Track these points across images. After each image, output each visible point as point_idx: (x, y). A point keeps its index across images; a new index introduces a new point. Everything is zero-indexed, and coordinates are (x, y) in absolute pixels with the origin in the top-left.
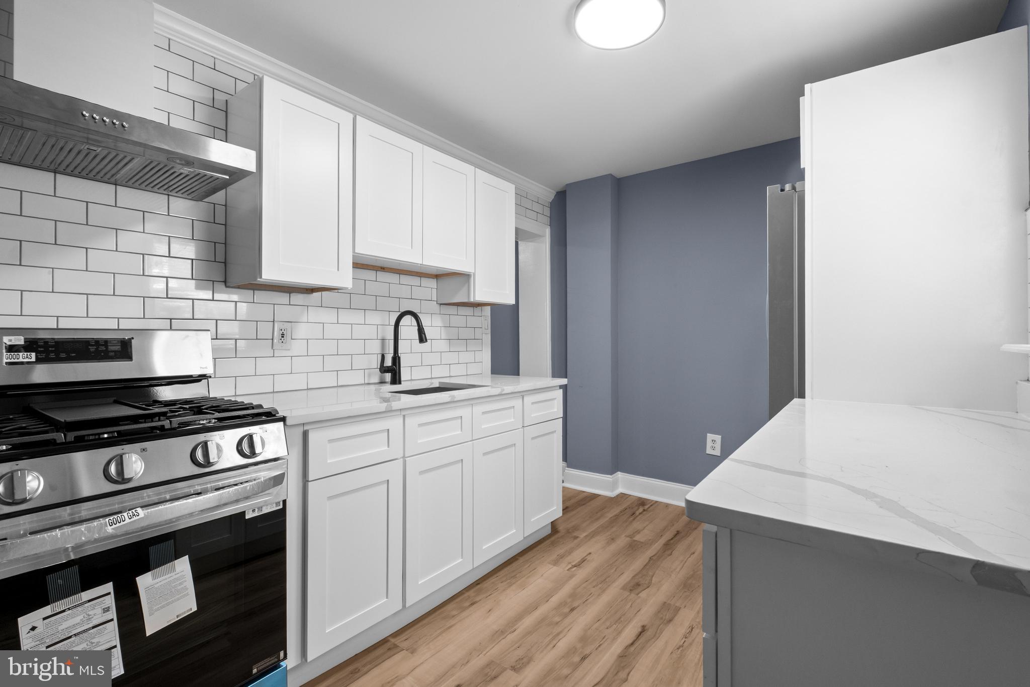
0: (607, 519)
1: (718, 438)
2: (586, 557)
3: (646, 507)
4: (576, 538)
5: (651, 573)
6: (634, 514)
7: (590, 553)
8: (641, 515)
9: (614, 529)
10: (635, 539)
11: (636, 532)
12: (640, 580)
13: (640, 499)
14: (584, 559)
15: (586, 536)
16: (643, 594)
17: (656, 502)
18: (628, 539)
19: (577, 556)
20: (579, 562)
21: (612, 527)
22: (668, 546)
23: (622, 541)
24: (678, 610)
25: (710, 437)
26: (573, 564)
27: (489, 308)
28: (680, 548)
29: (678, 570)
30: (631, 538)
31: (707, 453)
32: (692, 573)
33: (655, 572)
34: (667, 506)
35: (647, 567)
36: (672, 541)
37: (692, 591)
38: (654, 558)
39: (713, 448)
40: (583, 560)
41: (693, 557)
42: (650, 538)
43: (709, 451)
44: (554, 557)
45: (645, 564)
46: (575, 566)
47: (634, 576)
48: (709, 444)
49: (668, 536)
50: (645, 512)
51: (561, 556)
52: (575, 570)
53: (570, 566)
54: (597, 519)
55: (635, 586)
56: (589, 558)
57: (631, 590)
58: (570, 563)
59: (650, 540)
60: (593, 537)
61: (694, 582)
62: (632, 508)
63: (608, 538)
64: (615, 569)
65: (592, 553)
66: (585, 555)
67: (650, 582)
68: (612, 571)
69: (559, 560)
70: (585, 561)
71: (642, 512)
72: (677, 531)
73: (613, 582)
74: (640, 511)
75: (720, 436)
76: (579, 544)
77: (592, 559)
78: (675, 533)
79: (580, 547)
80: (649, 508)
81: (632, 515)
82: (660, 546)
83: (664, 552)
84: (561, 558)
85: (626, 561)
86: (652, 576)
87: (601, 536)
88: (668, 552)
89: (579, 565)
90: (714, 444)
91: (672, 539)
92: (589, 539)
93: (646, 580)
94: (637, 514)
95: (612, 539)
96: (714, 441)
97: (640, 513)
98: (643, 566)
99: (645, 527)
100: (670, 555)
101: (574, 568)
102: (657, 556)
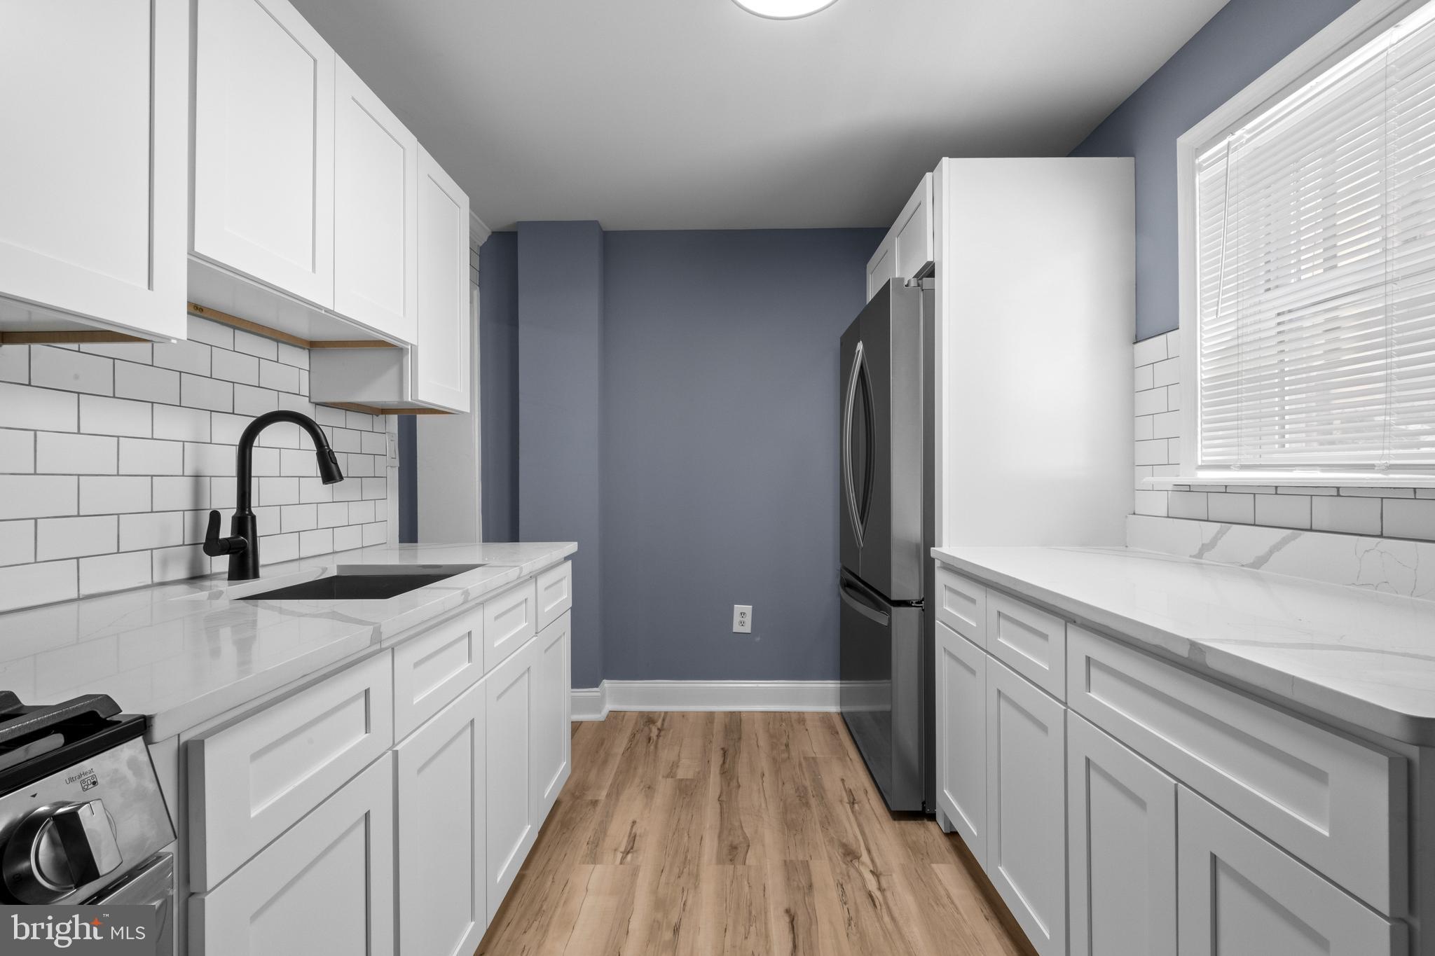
0: (619, 757)
1: (748, 609)
2: (634, 831)
3: (659, 724)
4: (595, 803)
5: (737, 824)
6: (650, 739)
7: (634, 822)
8: (661, 738)
9: (640, 771)
10: (678, 777)
11: (673, 766)
12: (730, 838)
13: (641, 714)
14: (632, 835)
15: (608, 795)
16: (751, 860)
17: (666, 713)
18: (670, 780)
19: (618, 832)
20: (628, 842)
21: (635, 769)
22: (727, 773)
23: (664, 788)
24: (806, 865)
25: (738, 608)
26: (622, 849)
27: (394, 419)
28: (742, 771)
29: (763, 805)
30: (672, 777)
31: (734, 631)
32: (782, 804)
33: (740, 819)
34: (684, 715)
35: (726, 815)
36: (727, 766)
37: (802, 830)
38: (724, 798)
39: (742, 624)
40: (633, 838)
41: (767, 778)
42: (697, 770)
43: (737, 628)
44: (584, 849)
45: (719, 811)
46: (627, 853)
47: (719, 837)
48: (737, 618)
49: (716, 760)
50: (662, 733)
51: (593, 843)
52: (632, 860)
53: (619, 856)
54: (605, 762)
55: (733, 852)
56: (638, 830)
57: (731, 860)
58: (616, 850)
59: (699, 773)
60: (618, 794)
61: (794, 817)
62: (642, 731)
63: (641, 788)
64: (686, 834)
65: (638, 821)
66: (630, 827)
67: (745, 838)
68: (686, 838)
69: (596, 852)
70: (637, 838)
71: (659, 733)
72: (723, 749)
73: (699, 857)
74: (655, 732)
75: (751, 607)
76: (608, 812)
77: (645, 829)
78: (722, 752)
79: (612, 816)
80: (663, 724)
81: (649, 742)
82: (718, 778)
83: (729, 785)
84: (596, 846)
85: (692, 816)
86: (742, 827)
87: (629, 788)
88: (734, 784)
89: (632, 848)
90: (742, 618)
91: (724, 763)
92: (617, 799)
93: (739, 836)
94: (655, 738)
95: (649, 788)
96: (743, 614)
97: (658, 736)
98: (718, 816)
99: (679, 755)
100: (739, 786)
101: (629, 856)
102: (724, 793)
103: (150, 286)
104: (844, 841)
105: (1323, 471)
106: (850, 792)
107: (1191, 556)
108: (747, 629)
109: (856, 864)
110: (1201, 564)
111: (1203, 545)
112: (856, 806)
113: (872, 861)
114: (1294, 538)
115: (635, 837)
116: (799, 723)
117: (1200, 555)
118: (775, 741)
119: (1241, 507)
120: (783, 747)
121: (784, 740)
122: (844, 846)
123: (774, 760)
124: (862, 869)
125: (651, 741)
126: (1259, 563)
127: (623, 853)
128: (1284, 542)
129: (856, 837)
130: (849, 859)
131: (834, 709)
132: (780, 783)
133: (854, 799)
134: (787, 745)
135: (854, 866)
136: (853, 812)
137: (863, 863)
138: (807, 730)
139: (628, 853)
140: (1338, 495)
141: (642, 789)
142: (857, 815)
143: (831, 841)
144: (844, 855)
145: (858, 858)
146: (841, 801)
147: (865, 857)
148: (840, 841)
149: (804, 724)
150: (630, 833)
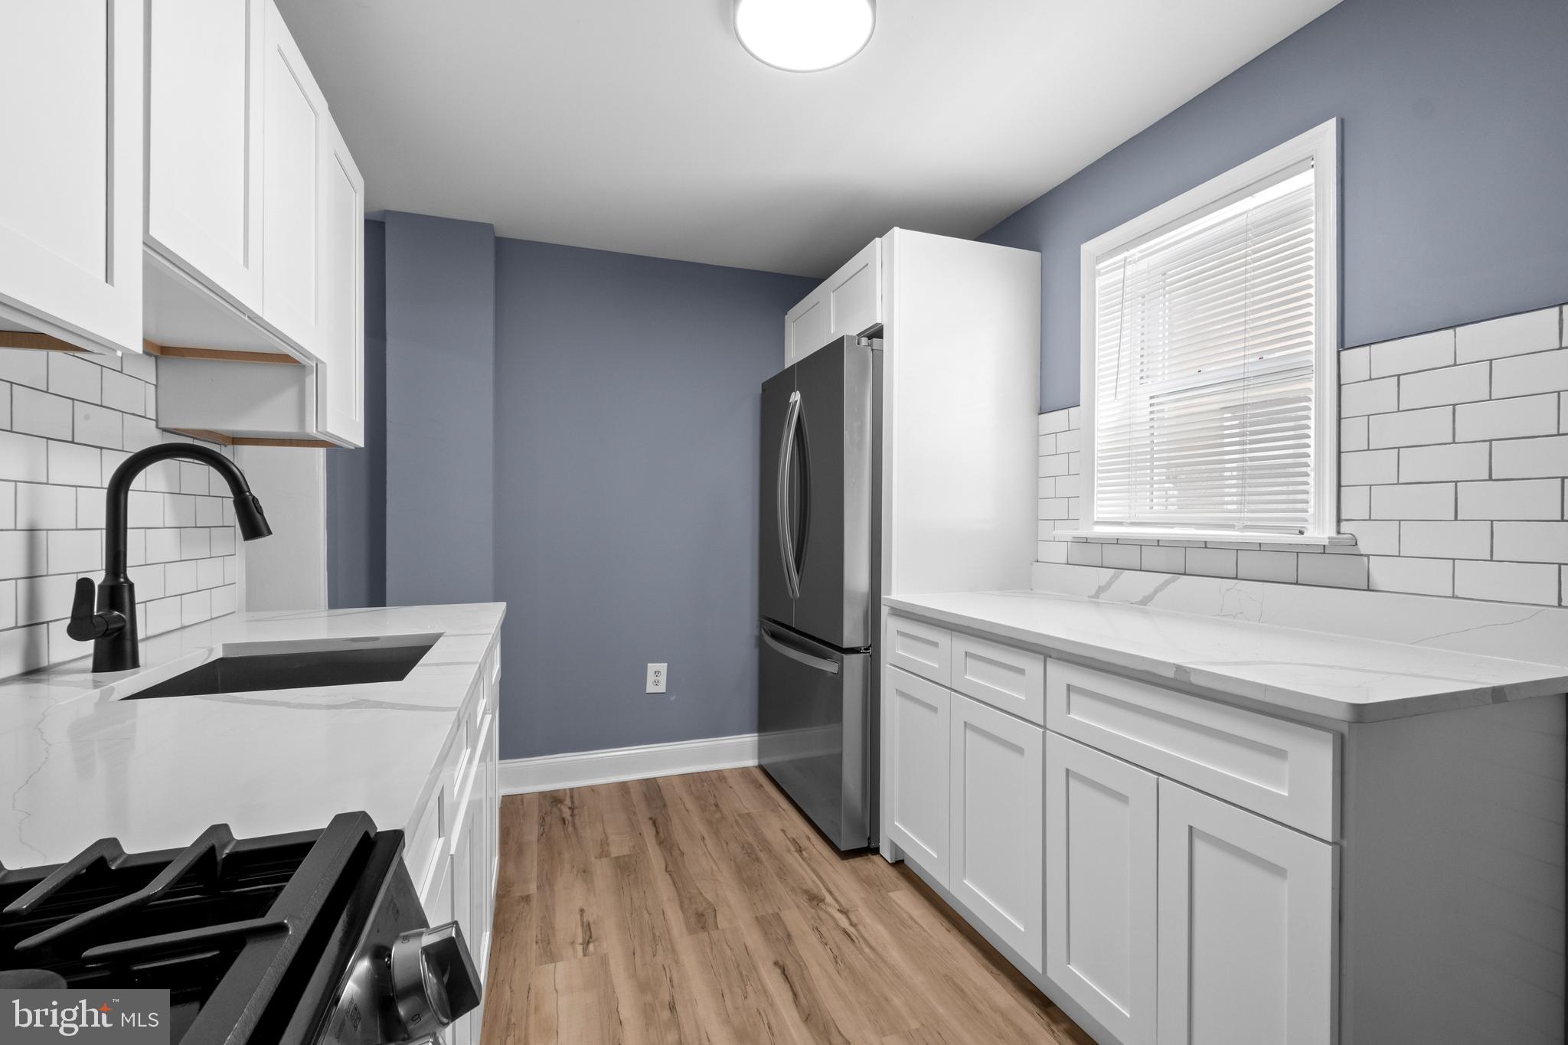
0: (535, 846)
1: (663, 667)
2: (585, 920)
3: (568, 802)
4: (527, 899)
5: (695, 891)
6: (564, 820)
7: (582, 911)
8: (577, 817)
9: (566, 856)
10: (613, 855)
11: (602, 845)
12: (694, 906)
13: (543, 795)
14: (586, 924)
15: (539, 888)
16: (722, 923)
17: (571, 790)
18: (605, 860)
19: (567, 924)
20: (584, 932)
21: (560, 854)
22: (666, 843)
23: (602, 870)
24: (778, 917)
25: (652, 667)
26: (580, 940)
28: (679, 835)
29: (715, 868)
30: (606, 857)
31: (647, 692)
32: (732, 863)
33: (696, 886)
34: (593, 789)
35: (680, 885)
36: (661, 835)
37: (761, 885)
38: (671, 868)
39: (656, 683)
40: (587, 927)
41: (708, 841)
42: (631, 844)
43: (650, 688)
44: (534, 950)
45: (670, 882)
46: (586, 943)
47: (682, 907)
48: (650, 677)
49: (648, 831)
50: (576, 812)
51: (543, 941)
52: (595, 949)
53: (580, 948)
54: (520, 853)
55: (701, 920)
56: (589, 917)
57: (703, 928)
58: (573, 943)
59: (634, 847)
60: (551, 885)
61: (749, 874)
62: (551, 813)
63: (575, 872)
64: (645, 912)
65: (585, 908)
66: (579, 916)
67: (709, 903)
68: (646, 916)
69: (550, 949)
70: (592, 926)
71: (573, 812)
72: (651, 819)
73: (668, 932)
74: (567, 813)
75: (666, 664)
76: (547, 906)
77: (598, 916)
78: (651, 822)
79: (554, 909)
80: (572, 802)
81: (564, 823)
82: (657, 849)
83: (671, 853)
84: (549, 943)
85: (645, 892)
86: (701, 893)
87: (561, 875)
88: (676, 852)
89: (591, 937)
90: (657, 677)
91: (657, 832)
92: (552, 891)
93: (701, 903)
94: (570, 818)
95: (584, 871)
96: (657, 673)
97: (572, 815)
98: (672, 886)
99: (604, 832)
100: (683, 854)
101: (591, 947)
102: (670, 863)
103: (108, 277)
104: (805, 887)
105: (1196, 528)
106: (794, 841)
107: (1089, 597)
108: (662, 688)
109: (824, 907)
110: (1098, 603)
111: (1099, 587)
112: (804, 853)
113: (836, 900)
114: (1173, 581)
115: (589, 924)
116: (721, 781)
117: (1097, 596)
118: (702, 802)
119: (1131, 556)
120: (713, 808)
121: (712, 800)
122: (806, 892)
123: (709, 822)
124: (829, 909)
125: (567, 823)
126: (1146, 601)
127: (582, 944)
128: (1167, 583)
129: (814, 882)
130: (815, 903)
131: (751, 762)
132: (724, 845)
133: (800, 847)
134: (717, 805)
135: (821, 909)
136: (803, 859)
137: (829, 905)
138: (731, 787)
139: (588, 943)
140: (1206, 547)
141: (577, 875)
142: (809, 861)
143: (793, 889)
144: (809, 900)
145: (823, 900)
146: (789, 851)
147: (829, 899)
148: (801, 889)
149: (726, 782)
150: (582, 923)
